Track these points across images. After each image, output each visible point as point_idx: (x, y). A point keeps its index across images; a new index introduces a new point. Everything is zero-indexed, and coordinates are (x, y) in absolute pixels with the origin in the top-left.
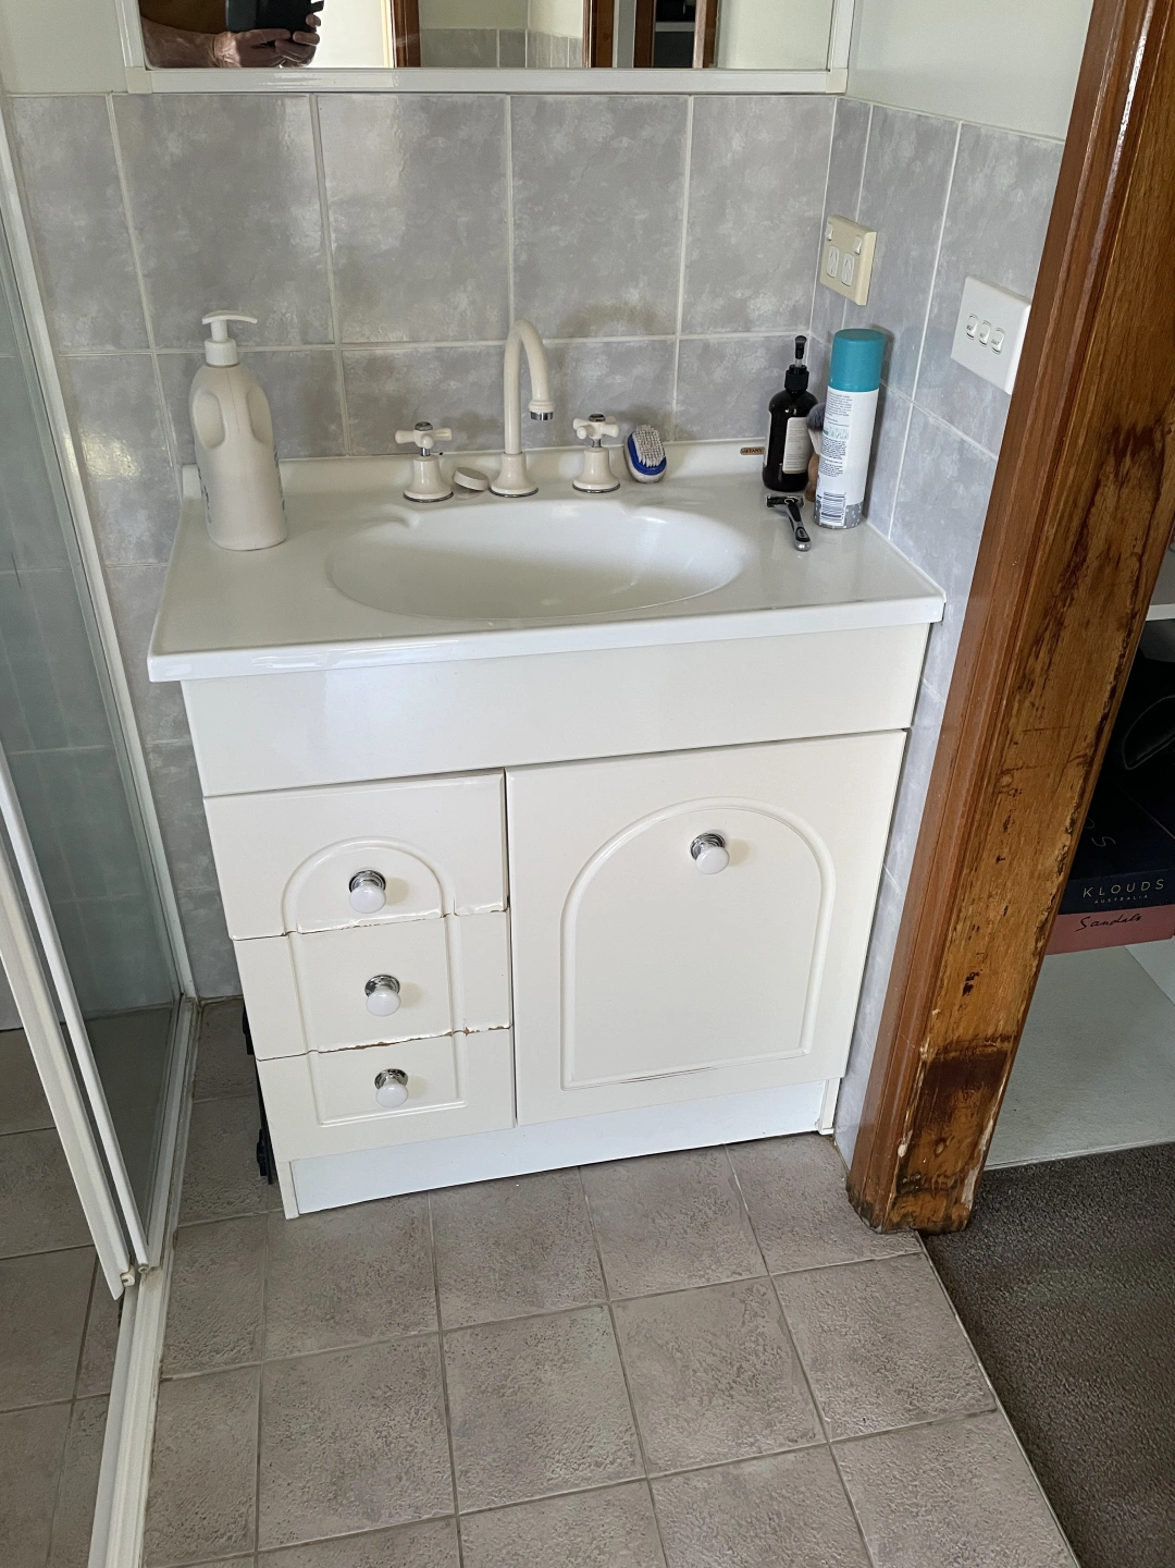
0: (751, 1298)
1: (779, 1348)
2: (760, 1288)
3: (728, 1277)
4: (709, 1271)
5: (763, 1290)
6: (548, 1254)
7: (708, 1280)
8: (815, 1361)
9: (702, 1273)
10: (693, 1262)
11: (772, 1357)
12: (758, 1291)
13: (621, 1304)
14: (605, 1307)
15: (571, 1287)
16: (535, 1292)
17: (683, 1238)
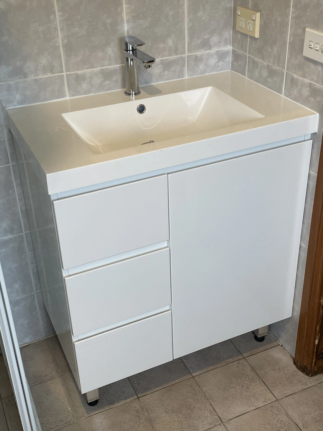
0: (273, 409)
1: (289, 424)
2: (275, 405)
3: (263, 404)
4: (255, 403)
5: (277, 405)
6: (193, 411)
7: (256, 406)
8: (303, 425)
9: (253, 404)
10: (248, 402)
11: (288, 427)
12: (275, 406)
13: (228, 422)
14: (222, 425)
15: (207, 421)
16: (194, 425)
17: (242, 394)
